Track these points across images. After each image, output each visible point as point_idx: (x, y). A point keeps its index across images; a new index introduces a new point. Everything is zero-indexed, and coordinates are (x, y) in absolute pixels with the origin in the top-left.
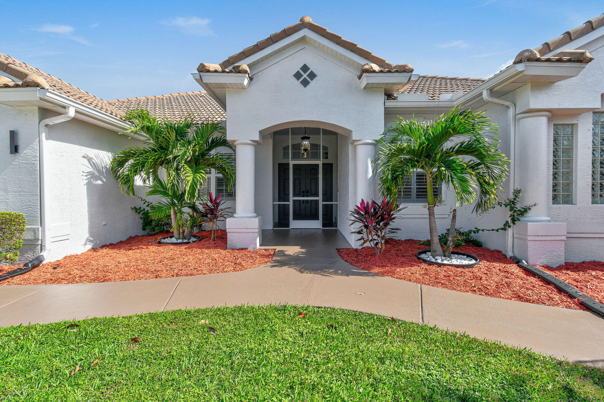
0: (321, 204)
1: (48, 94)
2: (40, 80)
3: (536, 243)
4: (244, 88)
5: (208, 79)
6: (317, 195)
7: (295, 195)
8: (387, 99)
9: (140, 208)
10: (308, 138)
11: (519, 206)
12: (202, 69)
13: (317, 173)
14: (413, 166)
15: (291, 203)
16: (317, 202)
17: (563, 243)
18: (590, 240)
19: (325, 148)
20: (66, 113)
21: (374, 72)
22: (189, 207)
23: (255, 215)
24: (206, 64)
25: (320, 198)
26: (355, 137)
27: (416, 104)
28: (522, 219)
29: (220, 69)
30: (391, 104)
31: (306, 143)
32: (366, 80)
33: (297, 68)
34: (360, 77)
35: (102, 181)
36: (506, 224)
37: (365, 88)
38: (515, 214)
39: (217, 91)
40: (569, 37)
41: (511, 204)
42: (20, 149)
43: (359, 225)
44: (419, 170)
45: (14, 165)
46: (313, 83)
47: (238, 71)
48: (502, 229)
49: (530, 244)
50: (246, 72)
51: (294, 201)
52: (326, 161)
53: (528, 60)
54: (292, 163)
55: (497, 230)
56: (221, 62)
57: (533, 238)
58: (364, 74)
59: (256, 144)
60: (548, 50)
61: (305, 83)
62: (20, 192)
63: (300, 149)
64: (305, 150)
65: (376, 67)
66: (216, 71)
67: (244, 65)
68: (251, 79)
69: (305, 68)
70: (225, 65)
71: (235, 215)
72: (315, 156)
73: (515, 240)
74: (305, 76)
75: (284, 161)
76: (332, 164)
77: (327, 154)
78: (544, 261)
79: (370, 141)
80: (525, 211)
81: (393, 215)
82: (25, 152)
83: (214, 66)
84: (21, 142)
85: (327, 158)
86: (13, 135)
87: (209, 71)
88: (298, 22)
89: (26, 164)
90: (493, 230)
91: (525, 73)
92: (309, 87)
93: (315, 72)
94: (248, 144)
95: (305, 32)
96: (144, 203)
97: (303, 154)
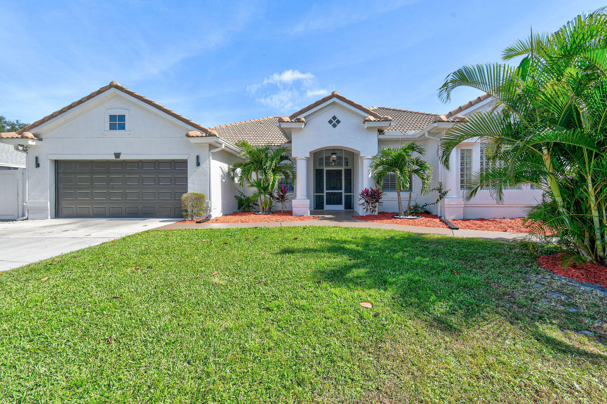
0: (343, 194)
1: (220, 140)
2: (216, 133)
3: (449, 208)
4: (301, 129)
5: (283, 125)
6: (341, 189)
7: (327, 190)
8: (380, 134)
9: (238, 196)
10: (336, 154)
11: (443, 191)
12: (281, 120)
13: (341, 176)
14: (389, 171)
15: (325, 194)
16: (341, 193)
17: (462, 209)
18: (480, 208)
19: (346, 159)
20: (221, 147)
21: (371, 121)
22: (269, 194)
23: (307, 198)
24: (283, 118)
25: (343, 191)
26: (362, 155)
27: (395, 137)
28: (444, 197)
29: (289, 120)
30: (381, 137)
31: (334, 156)
32: (367, 125)
33: (330, 118)
34: (364, 123)
35: (225, 180)
36: (438, 200)
37: (367, 128)
38: (442, 195)
39: (286, 131)
40: (461, 109)
41: (440, 190)
42: (200, 164)
43: (363, 201)
44: (392, 173)
45: (198, 172)
46: (339, 126)
47: (299, 121)
48: (436, 203)
49: (446, 209)
50: (303, 122)
51: (327, 193)
52: (347, 168)
53: (439, 121)
54: (325, 169)
55: (434, 204)
56: (290, 116)
57: (447, 206)
58: (366, 122)
59: (308, 159)
60: (451, 115)
61: (334, 126)
62: (200, 184)
63: (330, 160)
64: (334, 161)
65: (372, 118)
66: (288, 122)
67: (302, 117)
68: (305, 124)
69: (334, 118)
70: (292, 117)
71: (296, 198)
72: (340, 164)
73: (442, 208)
74: (334, 122)
75: (321, 168)
76: (350, 170)
77: (347, 162)
78: (453, 217)
79: (370, 157)
80: (446, 193)
81: (380, 196)
82: (203, 165)
83: (287, 119)
84: (201, 161)
85: (347, 165)
86: (198, 157)
87: (284, 122)
88: (331, 94)
89: (203, 171)
90: (432, 204)
91: (439, 127)
92: (336, 128)
93: (340, 120)
94: (304, 159)
95: (335, 99)
96: (240, 193)
97: (332, 163)
